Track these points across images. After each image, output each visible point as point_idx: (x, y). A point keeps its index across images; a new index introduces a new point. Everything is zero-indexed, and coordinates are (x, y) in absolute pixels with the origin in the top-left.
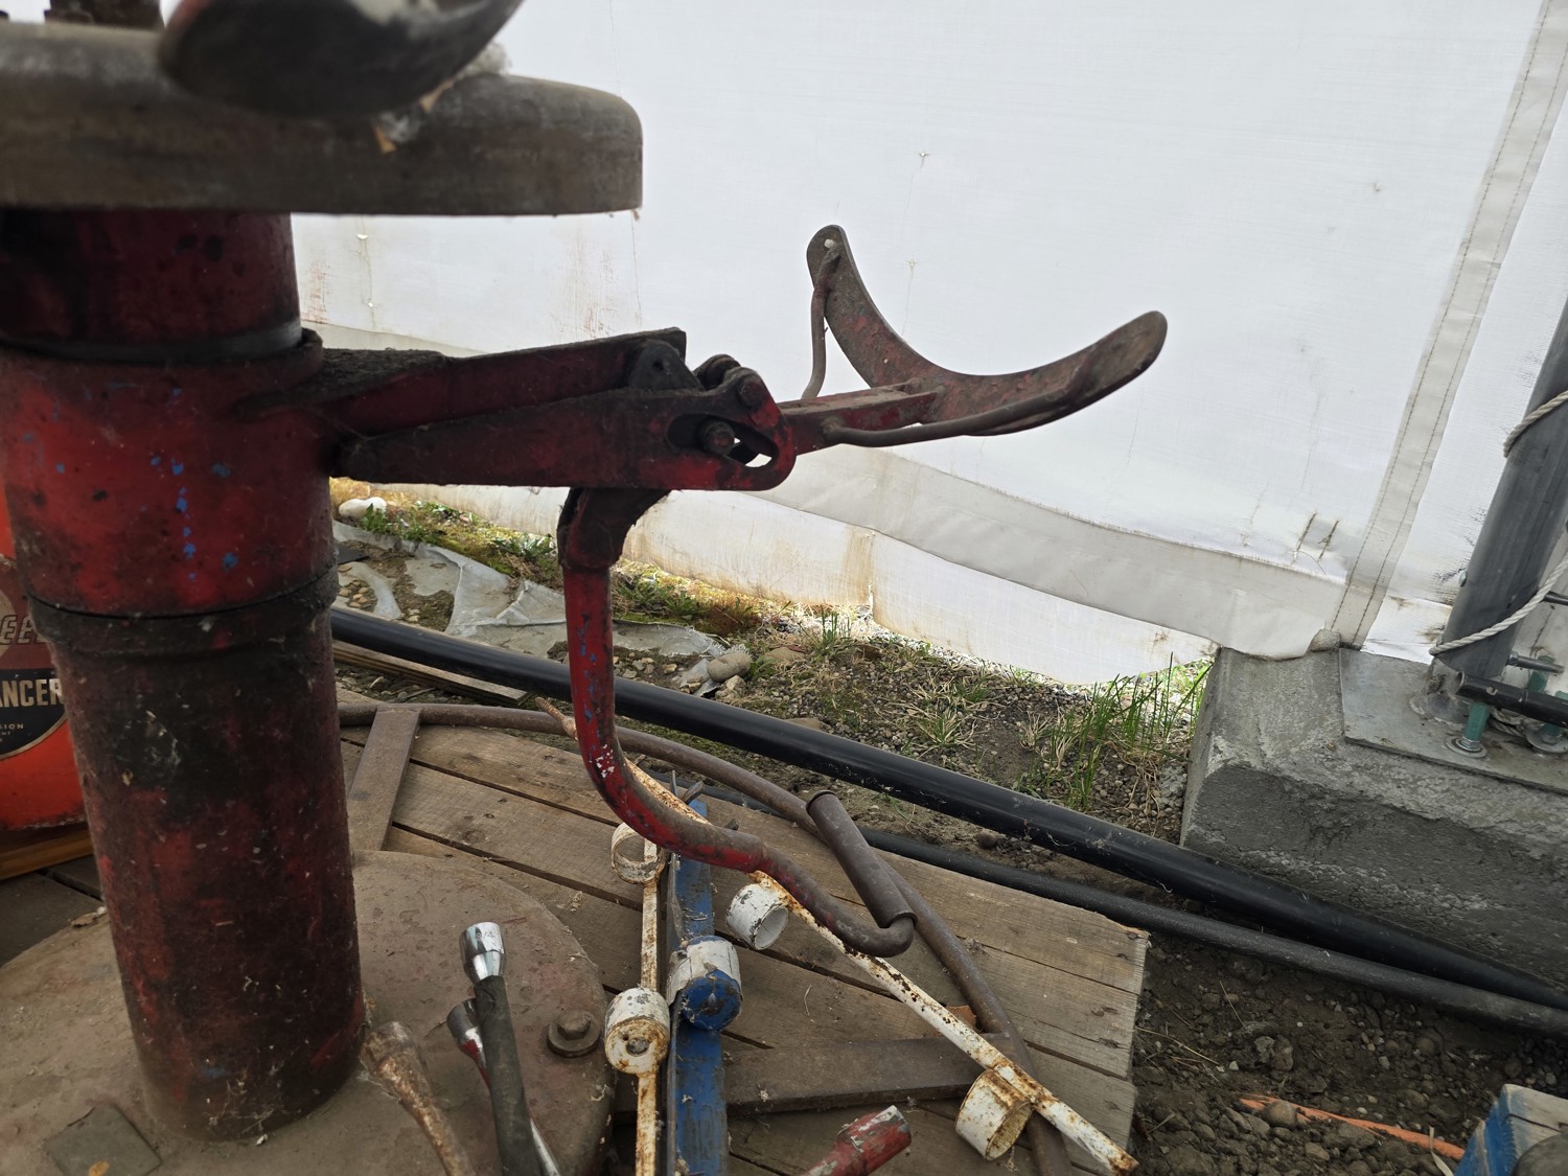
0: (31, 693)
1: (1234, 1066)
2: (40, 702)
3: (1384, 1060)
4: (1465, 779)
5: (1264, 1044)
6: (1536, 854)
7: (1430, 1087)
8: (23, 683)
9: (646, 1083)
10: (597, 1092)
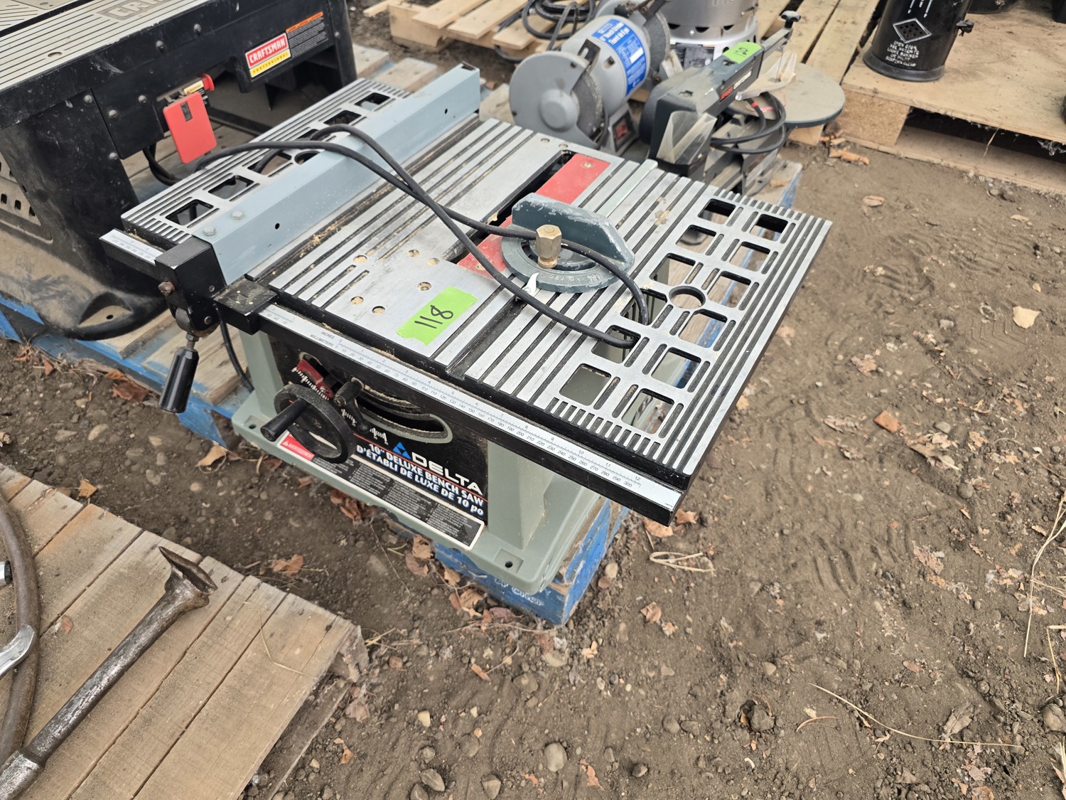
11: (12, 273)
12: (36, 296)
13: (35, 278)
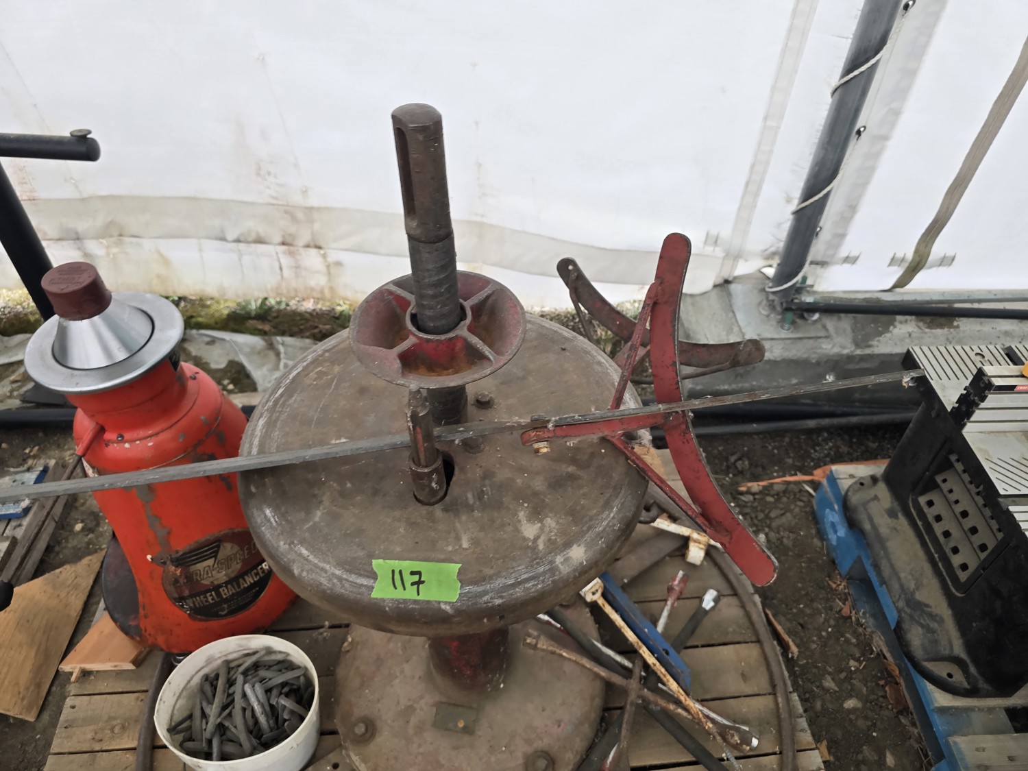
0: (257, 574)
1: (731, 475)
2: (262, 575)
3: (776, 451)
4: (788, 342)
5: (739, 464)
6: (814, 361)
7: (792, 455)
8: (253, 573)
9: (601, 602)
10: (587, 613)
11: (902, 575)
12: (908, 611)
13: (918, 596)
